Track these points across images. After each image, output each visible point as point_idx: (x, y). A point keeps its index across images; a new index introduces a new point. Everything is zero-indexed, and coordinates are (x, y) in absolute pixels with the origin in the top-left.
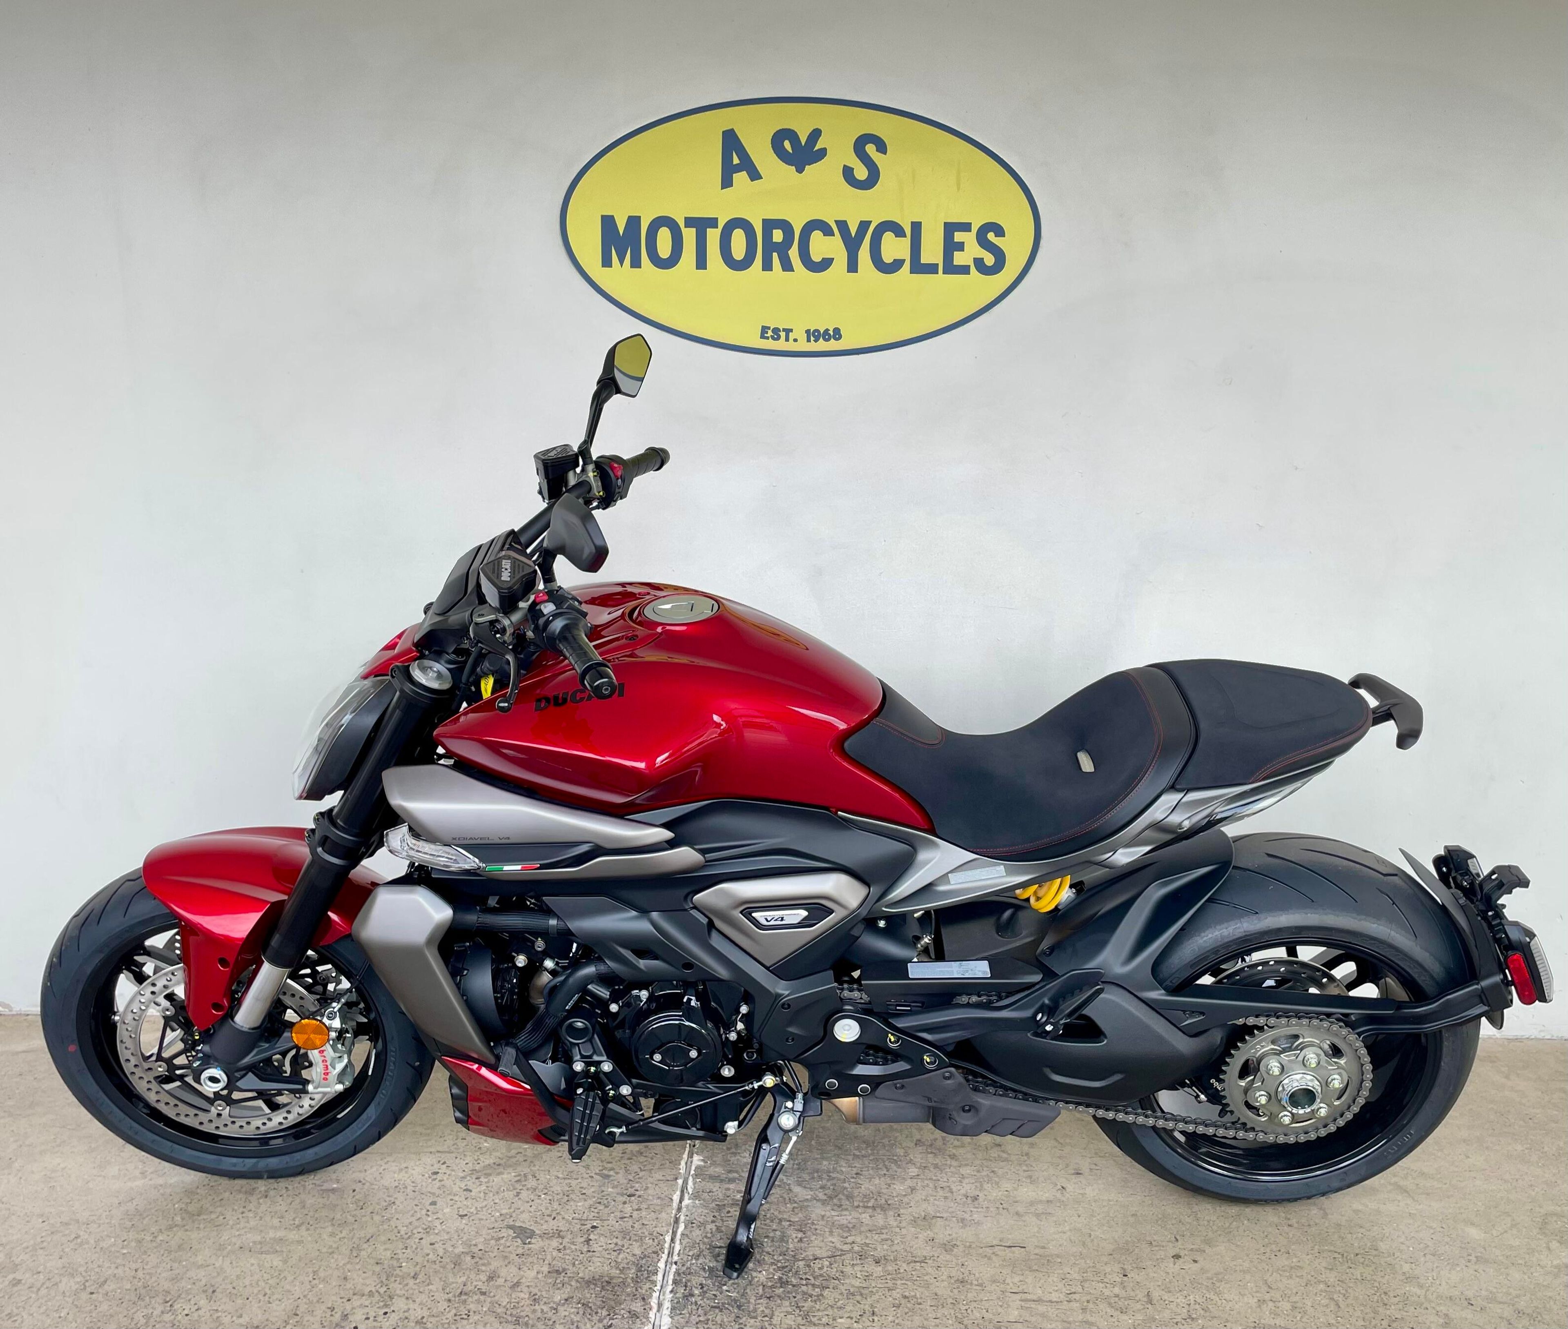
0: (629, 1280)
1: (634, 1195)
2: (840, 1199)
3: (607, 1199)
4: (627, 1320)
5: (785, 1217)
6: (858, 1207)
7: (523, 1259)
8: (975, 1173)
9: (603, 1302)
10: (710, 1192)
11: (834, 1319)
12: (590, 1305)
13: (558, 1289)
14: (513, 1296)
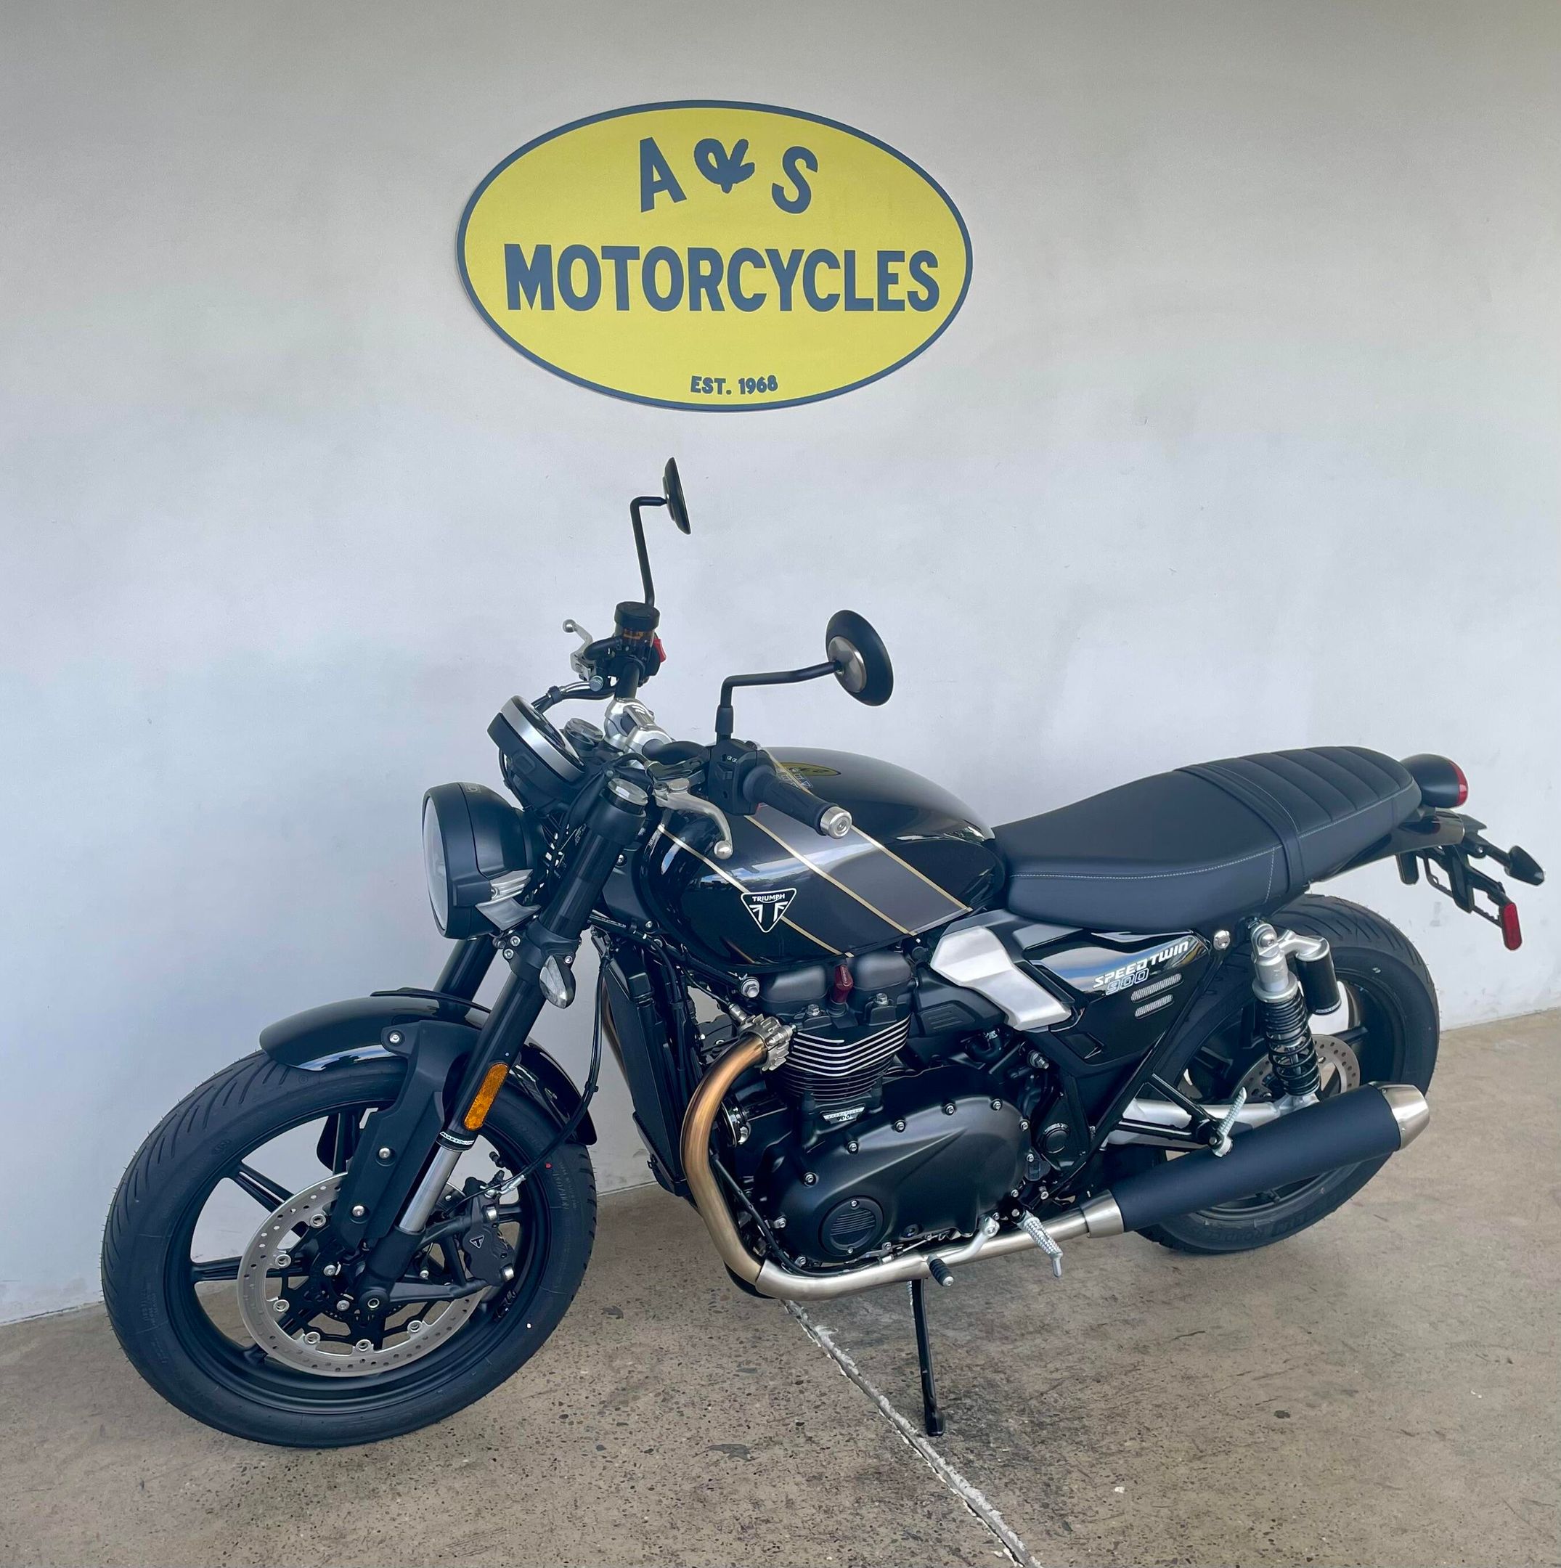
0: (896, 1465)
1: (802, 1382)
2: (998, 1332)
3: (779, 1393)
4: (939, 1503)
5: (969, 1362)
6: (1023, 1335)
7: (766, 1476)
8: (1089, 1275)
9: (897, 1493)
10: (872, 1358)
11: (1121, 1445)
12: (887, 1500)
13: (837, 1494)
14: (801, 1515)
